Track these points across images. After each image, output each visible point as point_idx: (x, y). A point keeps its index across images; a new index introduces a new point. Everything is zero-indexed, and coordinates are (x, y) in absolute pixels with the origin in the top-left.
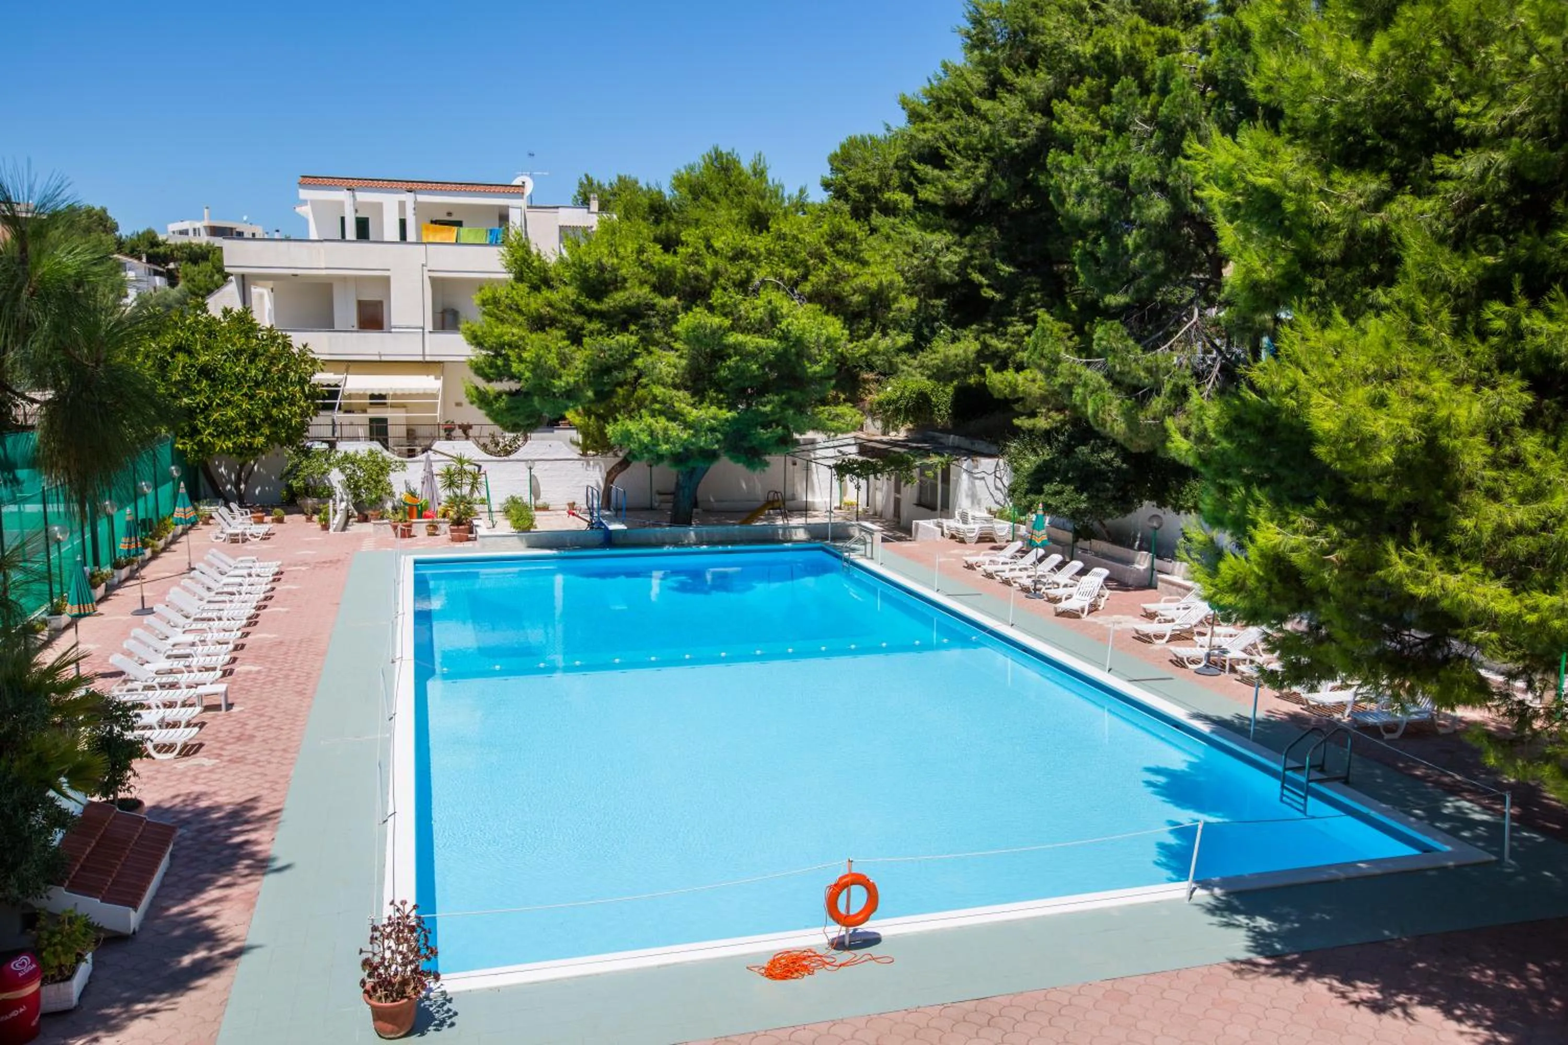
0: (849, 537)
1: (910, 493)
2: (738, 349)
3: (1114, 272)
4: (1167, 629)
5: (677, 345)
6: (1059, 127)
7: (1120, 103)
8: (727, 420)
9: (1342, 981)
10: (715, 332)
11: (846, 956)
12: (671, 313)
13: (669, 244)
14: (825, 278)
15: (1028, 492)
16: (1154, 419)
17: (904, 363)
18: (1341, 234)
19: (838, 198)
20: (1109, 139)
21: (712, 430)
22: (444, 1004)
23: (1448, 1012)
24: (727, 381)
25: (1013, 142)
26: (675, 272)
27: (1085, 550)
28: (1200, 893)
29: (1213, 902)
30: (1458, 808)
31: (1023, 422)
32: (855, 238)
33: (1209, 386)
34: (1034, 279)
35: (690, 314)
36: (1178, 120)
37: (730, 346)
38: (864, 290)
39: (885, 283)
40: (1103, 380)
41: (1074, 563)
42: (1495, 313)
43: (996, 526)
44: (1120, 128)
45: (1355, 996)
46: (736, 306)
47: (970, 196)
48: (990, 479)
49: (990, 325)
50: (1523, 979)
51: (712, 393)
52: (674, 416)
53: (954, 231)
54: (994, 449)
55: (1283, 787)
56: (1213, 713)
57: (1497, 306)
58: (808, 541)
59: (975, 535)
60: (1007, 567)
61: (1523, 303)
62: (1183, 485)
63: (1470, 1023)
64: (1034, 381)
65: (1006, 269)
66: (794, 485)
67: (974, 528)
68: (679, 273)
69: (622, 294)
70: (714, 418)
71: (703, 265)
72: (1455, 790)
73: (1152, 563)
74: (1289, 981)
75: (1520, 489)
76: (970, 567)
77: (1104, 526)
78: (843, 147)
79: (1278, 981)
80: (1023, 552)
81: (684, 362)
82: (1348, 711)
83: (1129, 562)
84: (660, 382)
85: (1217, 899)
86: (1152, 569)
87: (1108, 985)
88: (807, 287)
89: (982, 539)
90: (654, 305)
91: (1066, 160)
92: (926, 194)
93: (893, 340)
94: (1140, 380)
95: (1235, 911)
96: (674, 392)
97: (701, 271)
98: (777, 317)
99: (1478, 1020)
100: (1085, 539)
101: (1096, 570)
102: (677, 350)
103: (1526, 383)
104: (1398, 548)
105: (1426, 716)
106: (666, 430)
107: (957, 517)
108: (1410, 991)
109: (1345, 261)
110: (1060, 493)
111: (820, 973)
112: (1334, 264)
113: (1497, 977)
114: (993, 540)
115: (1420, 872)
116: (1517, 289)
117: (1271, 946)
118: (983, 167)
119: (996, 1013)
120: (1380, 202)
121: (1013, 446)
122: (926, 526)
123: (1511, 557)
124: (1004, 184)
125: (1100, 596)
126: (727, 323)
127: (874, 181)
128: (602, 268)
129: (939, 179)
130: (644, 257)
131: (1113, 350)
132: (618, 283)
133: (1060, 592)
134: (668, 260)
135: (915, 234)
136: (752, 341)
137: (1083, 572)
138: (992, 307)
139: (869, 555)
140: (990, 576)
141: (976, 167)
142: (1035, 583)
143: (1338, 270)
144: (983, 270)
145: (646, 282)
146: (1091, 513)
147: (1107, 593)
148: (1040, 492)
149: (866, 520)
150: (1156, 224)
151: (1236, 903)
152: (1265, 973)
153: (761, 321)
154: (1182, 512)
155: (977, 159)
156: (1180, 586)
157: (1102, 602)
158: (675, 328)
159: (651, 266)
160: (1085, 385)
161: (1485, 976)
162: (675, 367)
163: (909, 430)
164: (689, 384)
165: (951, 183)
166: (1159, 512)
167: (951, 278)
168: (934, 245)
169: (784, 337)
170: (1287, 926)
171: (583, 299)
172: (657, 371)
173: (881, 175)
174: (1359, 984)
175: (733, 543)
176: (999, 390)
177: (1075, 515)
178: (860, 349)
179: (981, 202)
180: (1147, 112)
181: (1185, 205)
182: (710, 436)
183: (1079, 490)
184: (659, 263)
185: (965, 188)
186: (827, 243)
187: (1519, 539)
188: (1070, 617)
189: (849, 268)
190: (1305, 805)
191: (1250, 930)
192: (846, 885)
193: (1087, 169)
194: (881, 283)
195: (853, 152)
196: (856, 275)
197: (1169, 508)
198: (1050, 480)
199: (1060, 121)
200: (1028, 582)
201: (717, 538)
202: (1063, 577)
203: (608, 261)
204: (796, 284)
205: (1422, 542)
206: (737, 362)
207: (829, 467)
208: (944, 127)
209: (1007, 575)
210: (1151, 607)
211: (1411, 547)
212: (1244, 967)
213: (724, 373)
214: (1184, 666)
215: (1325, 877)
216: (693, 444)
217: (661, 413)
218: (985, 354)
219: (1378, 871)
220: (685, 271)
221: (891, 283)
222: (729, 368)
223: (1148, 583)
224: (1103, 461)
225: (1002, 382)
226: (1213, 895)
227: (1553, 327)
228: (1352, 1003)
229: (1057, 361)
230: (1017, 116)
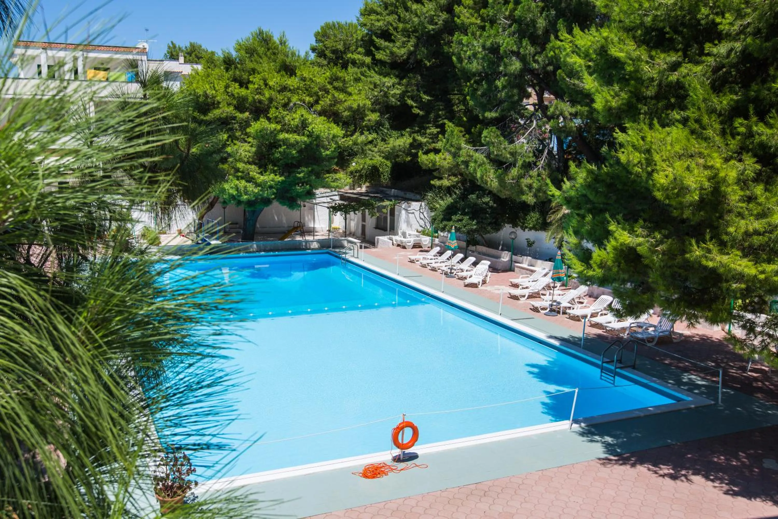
0: (343, 247)
1: (371, 221)
2: (285, 141)
3: (489, 100)
4: (526, 292)
5: (250, 140)
6: (458, 21)
7: (493, 8)
8: (279, 182)
9: (654, 466)
10: (274, 133)
11: (402, 465)
12: (246, 122)
13: (243, 84)
14: (329, 102)
15: (442, 220)
16: (513, 179)
17: (370, 150)
18: (656, 83)
19: (320, 57)
20: (487, 28)
21: (271, 187)
22: (194, 500)
23: (707, 477)
24: (278, 160)
25: (431, 27)
26: (247, 99)
27: (473, 252)
28: (575, 426)
29: (581, 430)
30: (690, 379)
31: (435, 182)
32: (344, 80)
33: (542, 162)
34: (441, 103)
35: (259, 122)
36: (526, 18)
37: (279, 141)
38: (350, 109)
39: (361, 105)
40: (485, 159)
41: (470, 258)
42: (740, 124)
43: (423, 239)
44: (493, 22)
45: (661, 472)
46: (283, 118)
47: (405, 57)
48: (417, 214)
49: (417, 129)
50: (738, 459)
51: (270, 167)
52: (250, 180)
53: (397, 76)
54: (418, 197)
55: (602, 372)
56: (558, 335)
57: (740, 120)
58: (319, 249)
59: (411, 244)
60: (433, 261)
61: (755, 119)
62: (526, 215)
63: (718, 482)
64: (445, 159)
65: (426, 98)
66: (304, 218)
67: (411, 240)
68: (250, 99)
69: (217, 111)
70: (272, 181)
71: (263, 95)
72: (686, 370)
73: (511, 258)
74: (628, 467)
75: (755, 212)
76: (412, 261)
77: (483, 237)
78: (322, 28)
79: (623, 467)
80: (441, 253)
81: (254, 149)
82: (627, 332)
83: (498, 257)
84: (240, 160)
85: (583, 428)
86: (511, 260)
87: (540, 473)
88: (319, 108)
89: (414, 247)
90: (236, 117)
91: (465, 39)
92: (379, 56)
93: (366, 137)
94: (507, 159)
95: (593, 434)
96: (250, 166)
97: (262, 98)
98: (306, 124)
99: (722, 480)
100: (473, 245)
101: (483, 262)
102: (249, 143)
103: (755, 159)
104: (698, 243)
105: (667, 333)
106: (245, 187)
107: (400, 234)
108: (687, 469)
109: (657, 97)
110: (461, 220)
111: (390, 474)
112: (651, 98)
113: (726, 459)
114: (421, 247)
115: (679, 411)
116: (752, 112)
117: (615, 450)
118: (413, 41)
119: (487, 490)
120: (674, 67)
121: (430, 195)
122: (383, 239)
123: (751, 246)
124: (425, 51)
125: (486, 276)
126: (279, 127)
127: (340, 47)
128: (206, 95)
129: (387, 47)
130: (230, 90)
131: (493, 143)
132: (215, 105)
133: (464, 274)
134: (243, 92)
135: (377, 78)
136: (293, 137)
137: (475, 264)
138: (418, 119)
139: (356, 256)
140: (424, 266)
141: (409, 41)
142: (451, 269)
143: (653, 102)
144: (412, 98)
145: (230, 104)
146: (478, 231)
147: (490, 274)
148: (450, 220)
149: (350, 236)
150: (513, 74)
151: (593, 430)
152: (616, 464)
153: (297, 127)
154: (526, 230)
155: (409, 37)
156: (527, 269)
157: (488, 279)
158: (248, 130)
159: (233, 95)
160: (476, 162)
161: (721, 459)
162: (249, 152)
163: (367, 187)
164: (257, 161)
165: (395, 49)
166: (513, 230)
167: (396, 103)
168: (386, 84)
169: (310, 135)
170: (620, 440)
171: (196, 114)
172: (239, 154)
173: (345, 44)
174: (662, 466)
175: (278, 250)
176: (426, 165)
177: (469, 232)
178: (349, 142)
179: (411, 61)
180: (507, 13)
181: (529, 64)
182: (269, 191)
183: (472, 219)
184: (238, 93)
185: (402, 52)
186: (329, 83)
187: (755, 237)
188: (472, 287)
189: (342, 96)
190: (614, 381)
191: (603, 443)
192: (402, 428)
193: (475, 43)
194: (359, 105)
195: (328, 31)
196: (345, 101)
197: (519, 227)
198: (456, 214)
199: (459, 17)
200: (446, 269)
201: (269, 248)
202: (466, 265)
203: (210, 92)
204: (312, 106)
205: (711, 240)
206: (284, 149)
207: (328, 208)
208: (391, 18)
209: (434, 265)
210: (515, 281)
211: (705, 242)
212: (605, 462)
213: (277, 155)
214: (538, 311)
215: (634, 415)
216: (260, 195)
217: (242, 178)
218: (416, 145)
219: (659, 412)
220: (253, 98)
221: (365, 105)
222: (280, 152)
223: (509, 268)
224: (484, 203)
225: (427, 160)
226: (581, 427)
227: (769, 131)
228: (661, 476)
229: (459, 149)
230: (433, 13)
